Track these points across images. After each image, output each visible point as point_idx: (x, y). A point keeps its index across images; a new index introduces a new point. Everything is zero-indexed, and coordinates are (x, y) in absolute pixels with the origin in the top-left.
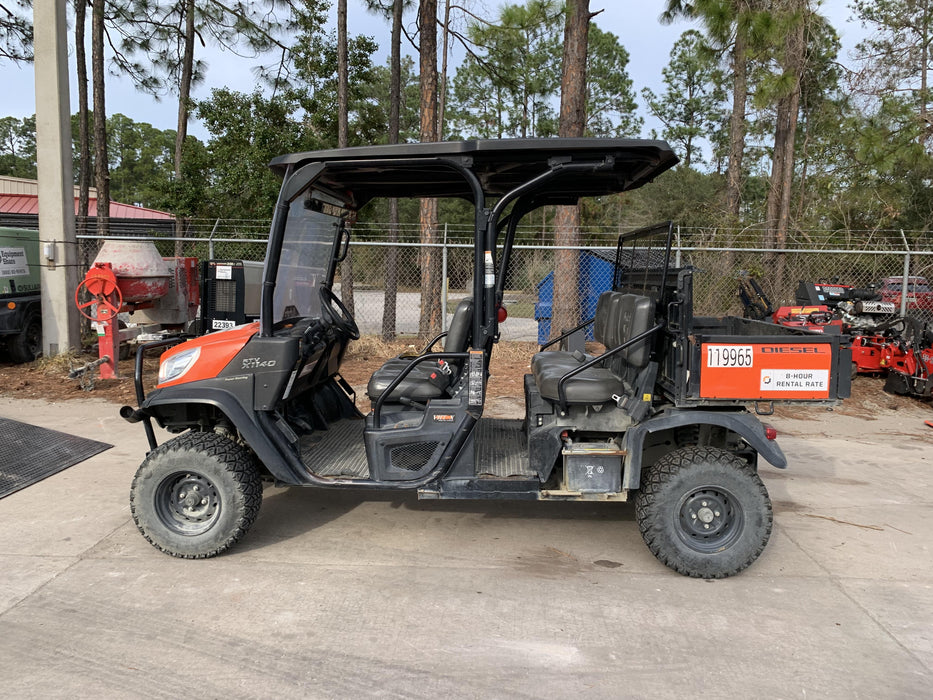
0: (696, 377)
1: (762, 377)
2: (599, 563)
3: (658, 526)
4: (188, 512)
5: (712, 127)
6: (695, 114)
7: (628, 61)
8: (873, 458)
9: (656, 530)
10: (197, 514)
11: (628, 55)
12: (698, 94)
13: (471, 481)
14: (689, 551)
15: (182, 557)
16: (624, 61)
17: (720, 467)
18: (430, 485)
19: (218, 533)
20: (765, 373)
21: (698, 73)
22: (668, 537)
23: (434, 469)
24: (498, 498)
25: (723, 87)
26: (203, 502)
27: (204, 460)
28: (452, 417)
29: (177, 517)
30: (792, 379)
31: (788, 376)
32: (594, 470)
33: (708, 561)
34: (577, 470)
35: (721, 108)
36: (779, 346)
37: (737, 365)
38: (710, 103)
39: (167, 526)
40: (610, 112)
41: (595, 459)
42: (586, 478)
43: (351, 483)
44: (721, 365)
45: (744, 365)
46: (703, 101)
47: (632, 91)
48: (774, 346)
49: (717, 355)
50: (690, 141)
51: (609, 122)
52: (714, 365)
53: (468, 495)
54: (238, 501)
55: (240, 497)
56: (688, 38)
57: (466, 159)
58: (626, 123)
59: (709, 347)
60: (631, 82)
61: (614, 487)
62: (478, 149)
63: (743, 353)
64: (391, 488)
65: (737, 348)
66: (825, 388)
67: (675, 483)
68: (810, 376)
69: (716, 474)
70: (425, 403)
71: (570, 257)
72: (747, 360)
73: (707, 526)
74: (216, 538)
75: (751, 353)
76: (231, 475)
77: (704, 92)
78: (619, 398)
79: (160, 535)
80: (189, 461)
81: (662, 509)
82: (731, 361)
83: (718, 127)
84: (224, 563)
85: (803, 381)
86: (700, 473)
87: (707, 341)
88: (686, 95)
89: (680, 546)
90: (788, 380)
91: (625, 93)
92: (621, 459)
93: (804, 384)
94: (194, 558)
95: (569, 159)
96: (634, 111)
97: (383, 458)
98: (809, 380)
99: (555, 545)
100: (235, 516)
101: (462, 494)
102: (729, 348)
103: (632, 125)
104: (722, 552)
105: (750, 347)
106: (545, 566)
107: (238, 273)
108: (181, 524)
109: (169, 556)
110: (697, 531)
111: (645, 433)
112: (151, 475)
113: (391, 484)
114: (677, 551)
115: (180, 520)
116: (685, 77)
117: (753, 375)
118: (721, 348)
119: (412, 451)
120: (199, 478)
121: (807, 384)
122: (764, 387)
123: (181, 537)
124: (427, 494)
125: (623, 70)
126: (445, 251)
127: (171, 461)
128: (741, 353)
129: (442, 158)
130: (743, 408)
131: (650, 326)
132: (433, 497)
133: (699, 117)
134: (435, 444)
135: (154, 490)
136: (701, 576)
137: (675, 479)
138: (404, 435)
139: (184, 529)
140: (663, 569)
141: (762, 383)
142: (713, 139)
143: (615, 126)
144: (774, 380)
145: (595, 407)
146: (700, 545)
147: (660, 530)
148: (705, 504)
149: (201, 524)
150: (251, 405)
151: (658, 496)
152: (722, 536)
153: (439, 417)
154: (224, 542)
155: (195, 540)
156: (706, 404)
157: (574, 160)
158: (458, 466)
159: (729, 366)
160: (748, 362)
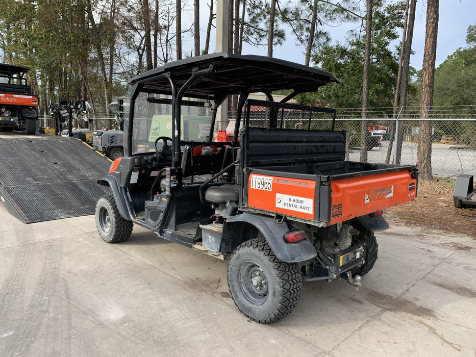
0: (247, 194)
13: (173, 233)
17: (256, 251)
18: (158, 231)
20: (277, 196)
23: (159, 223)
28: (167, 200)
31: (290, 200)
32: (211, 239)
33: (250, 309)
34: (205, 237)
36: (287, 179)
37: (264, 189)
39: (102, 227)
41: (212, 233)
42: (209, 243)
44: (257, 188)
45: (268, 190)
48: (284, 179)
49: (255, 181)
52: (254, 187)
53: (172, 239)
57: (168, 73)
59: (252, 176)
61: (218, 250)
63: (267, 181)
65: (265, 178)
66: (311, 212)
68: (302, 202)
72: (269, 186)
75: (271, 182)
79: (100, 230)
82: (262, 186)
85: (299, 205)
87: (252, 172)
92: (221, 235)
93: (299, 207)
94: (106, 242)
97: (147, 214)
98: (301, 204)
101: (170, 238)
102: (262, 177)
104: (258, 306)
105: (272, 178)
118: (258, 177)
119: (155, 213)
121: (301, 207)
122: (278, 205)
124: (157, 234)
127: (101, 202)
129: (163, 74)
134: (160, 212)
138: (154, 205)
141: (277, 202)
144: (283, 201)
146: (251, 297)
150: (120, 184)
153: (163, 199)
158: (170, 224)
159: (260, 188)
160: (269, 188)
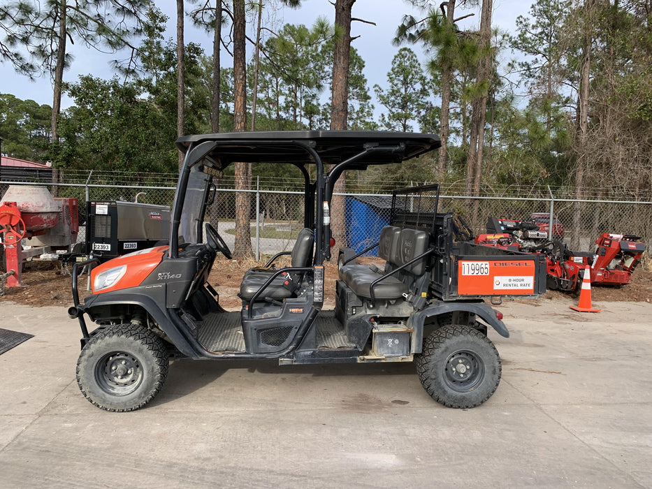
0: (455, 282)
1: (495, 280)
2: (395, 402)
3: (433, 377)
4: (118, 380)
5: (419, 113)
6: (408, 104)
7: (364, 66)
8: (543, 330)
9: (432, 379)
10: (124, 380)
11: (364, 62)
12: (410, 90)
13: (314, 352)
14: (453, 391)
15: (114, 411)
16: (361, 66)
17: (470, 338)
18: (288, 356)
19: (141, 393)
20: (496, 278)
21: (410, 77)
22: (439, 383)
23: (290, 345)
24: (332, 362)
25: (426, 87)
26: (129, 372)
27: (132, 343)
28: (301, 310)
29: (110, 384)
30: (512, 282)
31: (510, 280)
32: (393, 342)
33: (464, 398)
34: (382, 342)
35: (425, 101)
36: (504, 262)
37: (480, 274)
38: (419, 97)
39: (103, 390)
40: (353, 101)
41: (393, 335)
42: (388, 347)
43: (234, 355)
44: (470, 274)
45: (484, 274)
46: (414, 95)
47: (366, 88)
48: (501, 262)
49: (468, 268)
50: (405, 122)
51: (352, 106)
52: (466, 274)
53: (312, 361)
54: (155, 370)
55: (157, 368)
56: (403, 52)
57: (311, 142)
58: (362, 110)
59: (463, 263)
60: (366, 80)
61: (405, 352)
62: (320, 136)
63: (483, 266)
64: (262, 358)
65: (480, 263)
66: (531, 287)
67: (443, 349)
68: (523, 280)
69: (468, 342)
70: (281, 301)
71: (340, 200)
72: (486, 270)
73: (462, 375)
74: (140, 397)
75: (488, 266)
76: (151, 353)
77: (414, 89)
78: (407, 295)
79: (98, 396)
80: (120, 344)
81: (435, 366)
82: (476, 272)
83: (423, 113)
84: (145, 414)
85: (519, 283)
86: (458, 342)
87: (461, 259)
88: (403, 91)
89: (447, 388)
90: (510, 283)
91: (362, 89)
92: (409, 334)
93: (519, 285)
94: (123, 411)
95: (377, 144)
96: (368, 101)
97: (256, 338)
98: (522, 283)
99: (365, 392)
100: (153, 381)
101: (308, 361)
102: (475, 263)
103: (367, 110)
104: (472, 391)
105: (487, 263)
106: (361, 405)
107: (113, 210)
108: (113, 388)
109: (105, 412)
110: (456, 379)
111: (425, 317)
112: (92, 355)
113: (261, 355)
114: (445, 392)
115: (112, 385)
116: (402, 79)
117: (489, 280)
118: (470, 263)
119: (275, 333)
120: (126, 355)
121: (521, 285)
122: (496, 287)
123: (113, 397)
124: (285, 361)
125: (360, 72)
126: (258, 195)
127: (108, 345)
128: (482, 266)
129: (296, 141)
130: (482, 301)
131: (425, 251)
132: (289, 363)
133: (411, 106)
134: (290, 328)
135: (95, 365)
136: (459, 407)
137: (443, 346)
138: (270, 323)
139: (115, 391)
140: (435, 404)
141: (495, 285)
142: (420, 122)
143: (356, 111)
144: (502, 283)
145: (391, 302)
146: (458, 387)
147: (435, 379)
148: (460, 361)
149: (128, 387)
150: (164, 304)
151: (433, 357)
152: (470, 382)
153: (293, 310)
154: (145, 399)
155: (124, 399)
156: (461, 298)
157: (381, 145)
158: (305, 342)
159: (475, 274)
160: (486, 272)
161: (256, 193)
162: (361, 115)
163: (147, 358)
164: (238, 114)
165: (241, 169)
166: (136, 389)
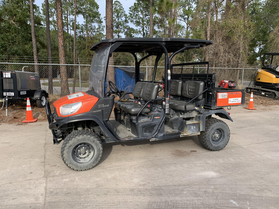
0: (216, 101)
1: (229, 100)
2: (191, 151)
3: (208, 140)
4: (82, 156)
5: (124, 30)
6: (120, 26)
7: (99, 8)
9: (207, 141)
10: (84, 156)
11: (98, 6)
12: (120, 20)
13: (164, 134)
14: (214, 145)
15: (82, 170)
16: (98, 8)
17: (221, 123)
18: (155, 137)
19: (94, 161)
20: (230, 99)
21: (120, 14)
22: (210, 142)
23: (156, 132)
24: (171, 138)
25: (127, 19)
26: (86, 152)
27: (89, 138)
28: (159, 117)
30: (235, 100)
31: (234, 100)
32: (193, 127)
33: (218, 146)
34: (189, 128)
35: (127, 25)
36: (232, 93)
37: (224, 98)
38: (124, 23)
39: (76, 162)
40: (95, 23)
41: (193, 124)
42: (191, 130)
43: (133, 139)
44: (221, 98)
46: (122, 22)
47: (101, 18)
48: (231, 93)
49: (221, 96)
50: (119, 34)
51: (95, 26)
52: (220, 98)
53: (163, 138)
54: (100, 150)
55: (101, 148)
56: (116, 3)
58: (100, 27)
59: (219, 94)
60: (100, 14)
61: (197, 131)
63: (225, 95)
64: (144, 139)
65: (224, 93)
66: (240, 102)
67: (211, 128)
68: (238, 99)
69: (220, 125)
73: (216, 138)
74: (94, 162)
75: (227, 95)
76: (98, 142)
77: (122, 20)
78: (197, 108)
79: (74, 165)
80: (83, 139)
81: (209, 135)
82: (223, 97)
83: (126, 30)
85: (237, 101)
86: (217, 125)
87: (218, 92)
88: (117, 20)
89: (213, 144)
91: (99, 18)
92: (199, 124)
94: (86, 170)
95: (189, 44)
96: (102, 23)
97: (142, 131)
100: (99, 154)
101: (162, 138)
102: (223, 93)
103: (101, 28)
104: (220, 144)
105: (226, 93)
106: (180, 154)
109: (77, 172)
110: (214, 139)
111: (206, 116)
112: (71, 146)
113: (144, 138)
114: (212, 145)
115: (79, 159)
116: (116, 15)
117: (227, 100)
118: (221, 94)
119: (149, 128)
122: (229, 103)
123: (81, 164)
124: (153, 139)
125: (98, 10)
127: (78, 140)
130: (222, 108)
131: (204, 90)
132: (155, 140)
133: (121, 27)
134: (155, 125)
135: (72, 150)
136: (216, 150)
137: (211, 127)
138: (147, 124)
139: (81, 162)
140: (208, 150)
142: (125, 34)
143: (97, 28)
144: (231, 101)
145: (190, 111)
146: (215, 143)
147: (209, 140)
148: (216, 133)
149: (86, 159)
150: (102, 119)
151: (208, 132)
152: (218, 141)
153: (156, 118)
154: (96, 163)
155: (86, 164)
156: (218, 108)
158: (160, 131)
160: (226, 97)
161: (78, 66)
162: (99, 30)
163: (96, 145)
164: (60, 28)
165: (62, 55)
166: (91, 159)
